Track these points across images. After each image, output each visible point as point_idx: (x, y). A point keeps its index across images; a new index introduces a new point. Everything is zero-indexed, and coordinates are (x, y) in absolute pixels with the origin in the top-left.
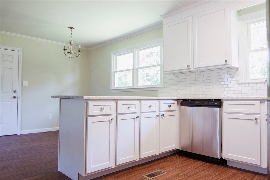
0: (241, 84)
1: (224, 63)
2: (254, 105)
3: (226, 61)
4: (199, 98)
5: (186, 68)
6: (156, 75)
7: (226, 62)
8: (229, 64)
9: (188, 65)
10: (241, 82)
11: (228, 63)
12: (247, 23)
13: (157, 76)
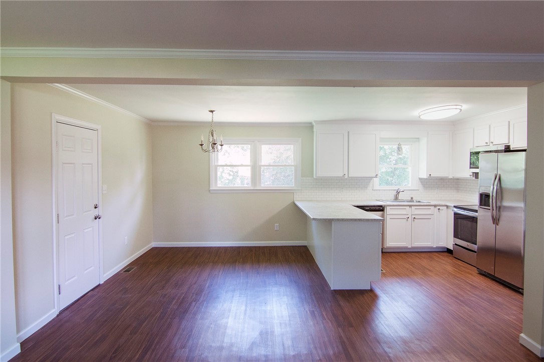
5: (342, 176)
7: (376, 175)
9: (344, 175)
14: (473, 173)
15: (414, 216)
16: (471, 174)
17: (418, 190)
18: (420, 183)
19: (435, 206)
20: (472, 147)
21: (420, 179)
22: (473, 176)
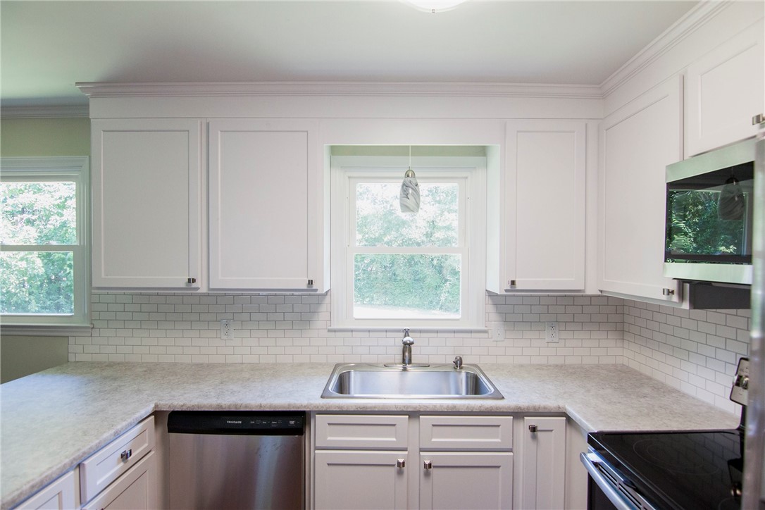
0: (335, 331)
1: (304, 286)
2: (394, 425)
3: (311, 282)
4: (236, 405)
5: (184, 286)
6: (60, 211)
7: (309, 283)
8: (316, 290)
9: (189, 280)
10: (334, 327)
11: (314, 287)
12: (349, 177)
13: (62, 215)
14: (682, 282)
15: (427, 458)
16: (673, 286)
17: (485, 332)
18: (491, 308)
19: (518, 414)
20: (675, 159)
21: (491, 294)
22: (682, 297)
